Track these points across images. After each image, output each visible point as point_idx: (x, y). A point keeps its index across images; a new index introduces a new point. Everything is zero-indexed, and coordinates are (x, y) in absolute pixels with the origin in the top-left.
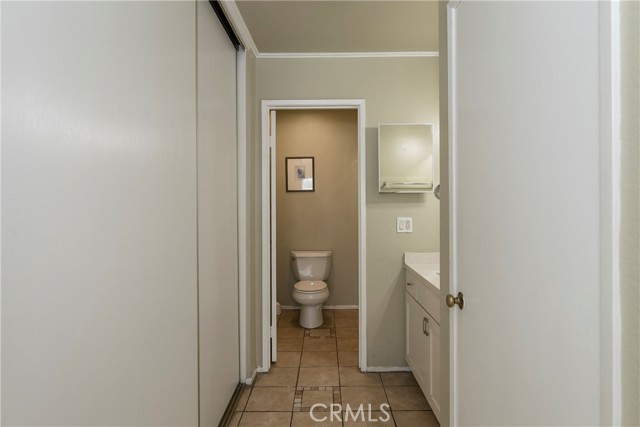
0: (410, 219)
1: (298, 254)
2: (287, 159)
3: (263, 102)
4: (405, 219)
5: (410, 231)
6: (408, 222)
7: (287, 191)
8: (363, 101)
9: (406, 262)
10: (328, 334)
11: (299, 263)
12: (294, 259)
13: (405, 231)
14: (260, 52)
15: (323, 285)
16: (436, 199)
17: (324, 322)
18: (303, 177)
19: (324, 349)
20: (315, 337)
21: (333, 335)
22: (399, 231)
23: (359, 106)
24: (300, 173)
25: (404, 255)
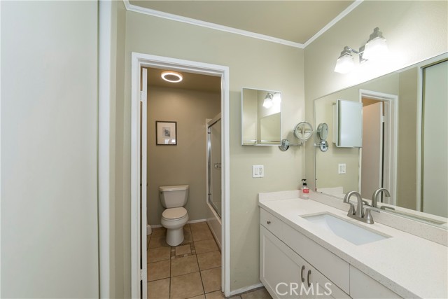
0: (262, 166)
1: (165, 189)
2: (157, 122)
4: (259, 166)
5: (262, 176)
6: (260, 169)
7: (157, 144)
8: (227, 67)
9: (260, 201)
10: (189, 251)
11: (166, 196)
12: (161, 193)
13: (259, 176)
15: (183, 212)
16: (280, 151)
17: (185, 239)
18: (169, 135)
19: (188, 270)
20: (179, 256)
21: (193, 251)
22: (254, 176)
23: (223, 72)
24: (167, 133)
25: (258, 195)
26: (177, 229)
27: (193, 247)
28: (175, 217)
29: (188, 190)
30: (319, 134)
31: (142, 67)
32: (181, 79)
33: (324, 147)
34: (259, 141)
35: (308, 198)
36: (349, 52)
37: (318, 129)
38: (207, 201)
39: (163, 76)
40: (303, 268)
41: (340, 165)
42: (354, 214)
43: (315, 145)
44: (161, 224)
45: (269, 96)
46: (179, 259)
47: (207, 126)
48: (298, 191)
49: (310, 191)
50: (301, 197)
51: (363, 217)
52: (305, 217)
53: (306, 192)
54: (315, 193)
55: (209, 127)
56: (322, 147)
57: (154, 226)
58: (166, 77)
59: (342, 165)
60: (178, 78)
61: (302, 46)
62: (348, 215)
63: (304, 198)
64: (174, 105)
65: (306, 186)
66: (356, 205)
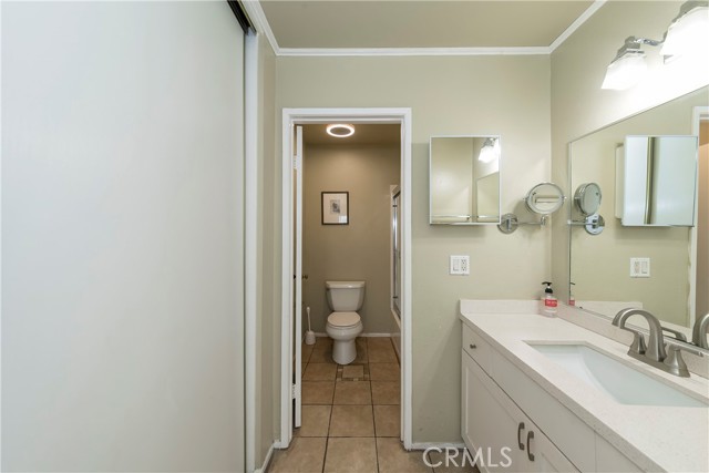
0: (467, 257)
1: (332, 285)
2: (322, 193)
3: (284, 110)
4: (460, 257)
5: (467, 272)
6: (464, 261)
7: (323, 224)
8: (409, 109)
10: (362, 375)
11: (333, 294)
12: (328, 289)
13: (460, 272)
14: (281, 46)
15: (356, 318)
16: (499, 232)
17: (357, 357)
18: (339, 211)
19: (357, 399)
20: (347, 379)
21: (367, 376)
22: (452, 272)
23: (403, 117)
24: (335, 207)
25: (459, 303)
26: (347, 341)
27: (367, 370)
28: (344, 324)
29: (364, 289)
30: (578, 203)
31: (296, 125)
32: (353, 131)
33: (594, 227)
34: (475, 217)
35: (554, 316)
36: (638, 46)
37: (577, 193)
38: (392, 307)
39: (328, 130)
40: (522, 426)
41: (633, 260)
42: (643, 353)
43: (569, 222)
44: (326, 332)
45: (488, 142)
46: (346, 383)
47: (392, 196)
48: (535, 302)
49: (558, 304)
50: (540, 313)
51: (661, 360)
52: (532, 344)
53: (553, 304)
54: (569, 308)
55: (395, 197)
56: (589, 228)
57: (319, 335)
58: (333, 131)
59: (640, 260)
60: (348, 131)
61: (547, 51)
62: (629, 353)
63: (548, 316)
64: (346, 170)
65: (552, 293)
66: (646, 335)
